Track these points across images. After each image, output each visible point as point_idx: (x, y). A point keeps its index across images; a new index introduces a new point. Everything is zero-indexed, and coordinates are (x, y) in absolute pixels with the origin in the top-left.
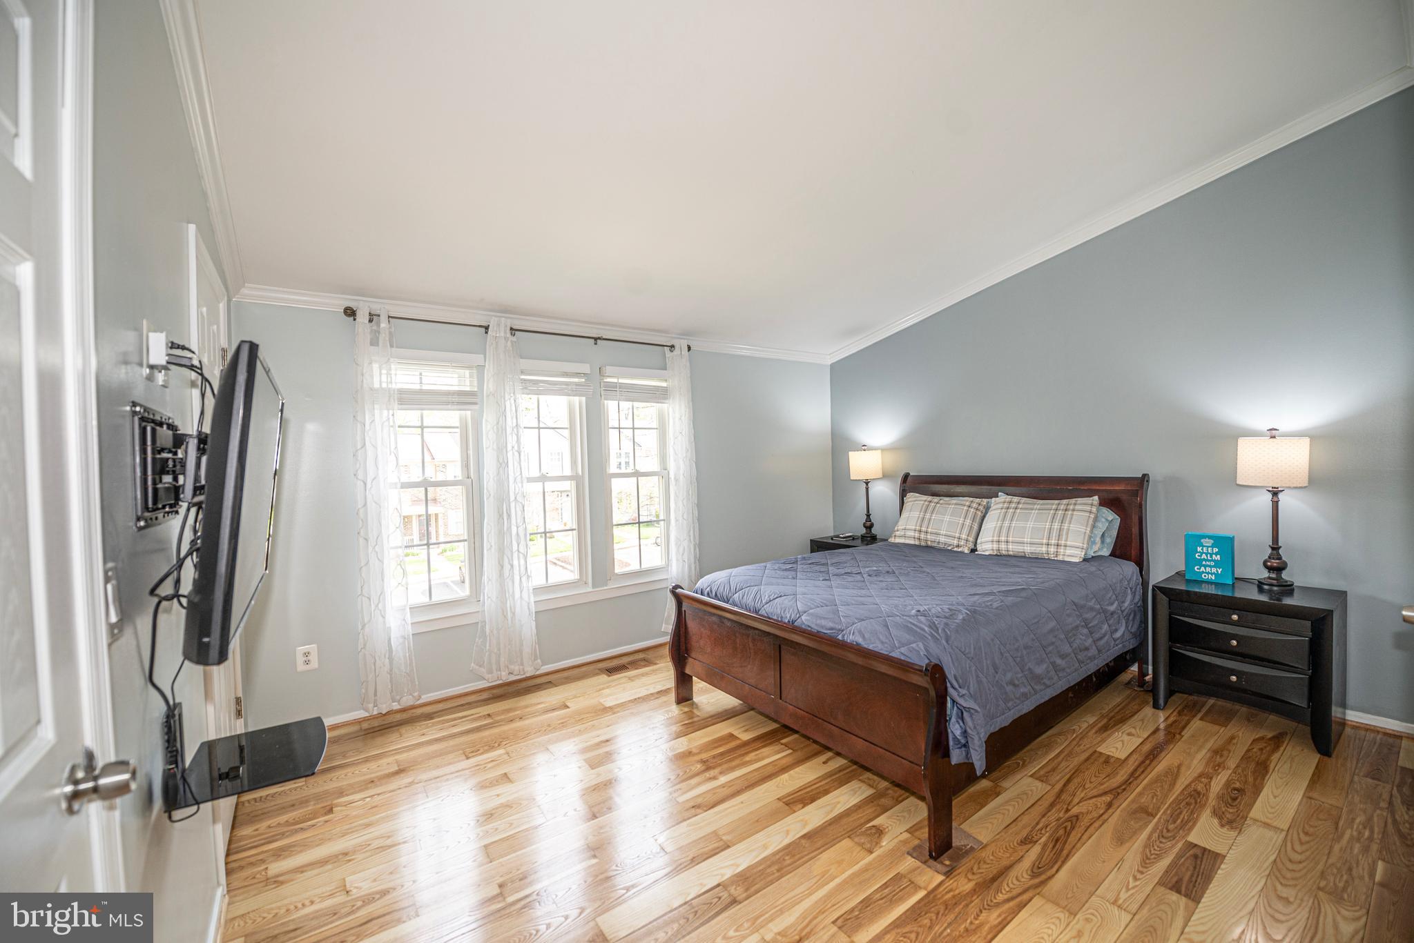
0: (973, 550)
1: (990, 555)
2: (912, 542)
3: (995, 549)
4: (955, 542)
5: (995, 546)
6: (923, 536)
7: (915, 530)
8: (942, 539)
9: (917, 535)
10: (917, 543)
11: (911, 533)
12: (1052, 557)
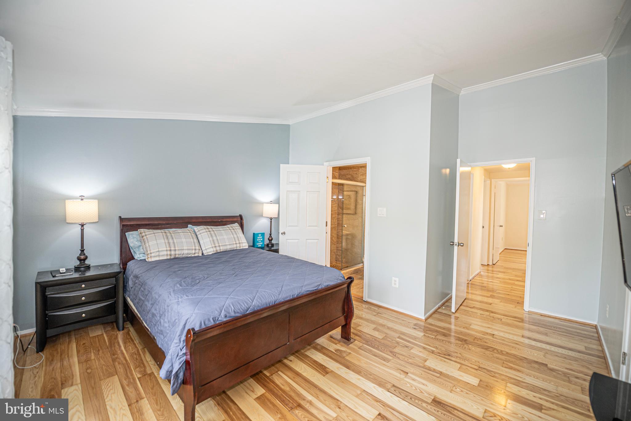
0: (203, 254)
1: (212, 254)
2: (165, 258)
3: (215, 250)
4: (194, 252)
5: (215, 249)
6: (173, 253)
7: (167, 250)
8: (186, 252)
9: (169, 253)
10: (169, 257)
11: (165, 253)
12: (238, 248)
